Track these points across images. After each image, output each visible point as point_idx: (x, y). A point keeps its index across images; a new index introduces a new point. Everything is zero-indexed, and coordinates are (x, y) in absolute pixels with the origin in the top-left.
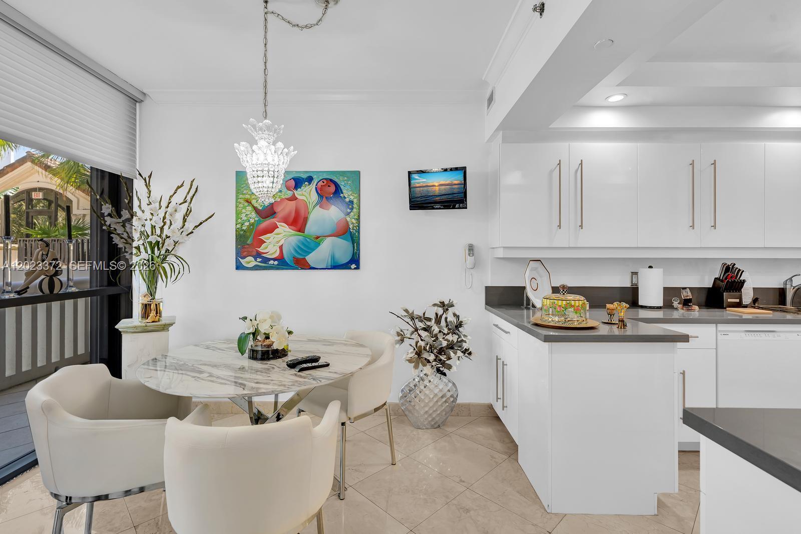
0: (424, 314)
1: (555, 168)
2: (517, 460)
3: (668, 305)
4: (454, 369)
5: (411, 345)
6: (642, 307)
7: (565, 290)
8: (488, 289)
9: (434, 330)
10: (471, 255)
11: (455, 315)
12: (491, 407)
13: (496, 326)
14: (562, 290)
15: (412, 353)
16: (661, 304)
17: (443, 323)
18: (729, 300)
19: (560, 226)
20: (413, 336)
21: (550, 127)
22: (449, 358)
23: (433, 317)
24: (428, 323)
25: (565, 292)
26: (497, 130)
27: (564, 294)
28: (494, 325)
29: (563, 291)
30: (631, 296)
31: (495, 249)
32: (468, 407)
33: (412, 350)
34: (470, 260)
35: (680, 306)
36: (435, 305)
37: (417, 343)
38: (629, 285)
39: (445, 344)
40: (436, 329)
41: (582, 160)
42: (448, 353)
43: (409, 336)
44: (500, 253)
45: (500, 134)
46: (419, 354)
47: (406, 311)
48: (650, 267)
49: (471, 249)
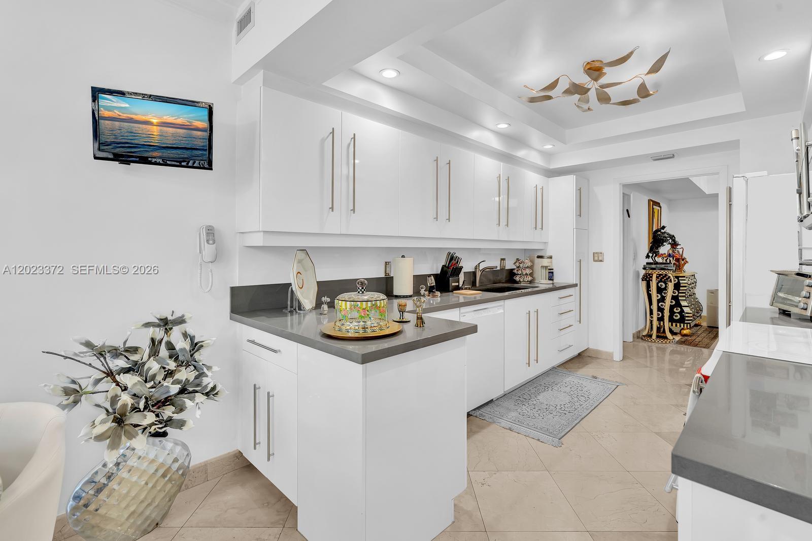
0: (125, 343)
1: (328, 137)
2: (295, 527)
3: (417, 293)
4: (190, 424)
5: (98, 406)
6: (397, 297)
7: (364, 288)
8: (234, 291)
9: (149, 369)
10: (211, 242)
11: (185, 335)
12: (239, 455)
13: (253, 342)
14: (360, 288)
15: (103, 422)
16: (411, 293)
17: (164, 352)
18: (453, 284)
19: (332, 208)
20: (102, 386)
21: (325, 84)
22: (181, 410)
23: (145, 346)
24: (135, 357)
25: (364, 290)
26: (257, 66)
27: (363, 292)
28: (249, 341)
29: (363, 288)
30: (385, 285)
31: (244, 234)
32: (204, 468)
33: (103, 415)
34: (209, 250)
35: (427, 293)
36: (147, 325)
37: (114, 400)
38: (383, 275)
39: (175, 389)
40: (153, 366)
41: (354, 134)
42: (179, 402)
43: (90, 389)
44: (258, 240)
45: (260, 76)
46: (119, 421)
47: (88, 344)
48: (403, 256)
49: (211, 233)
